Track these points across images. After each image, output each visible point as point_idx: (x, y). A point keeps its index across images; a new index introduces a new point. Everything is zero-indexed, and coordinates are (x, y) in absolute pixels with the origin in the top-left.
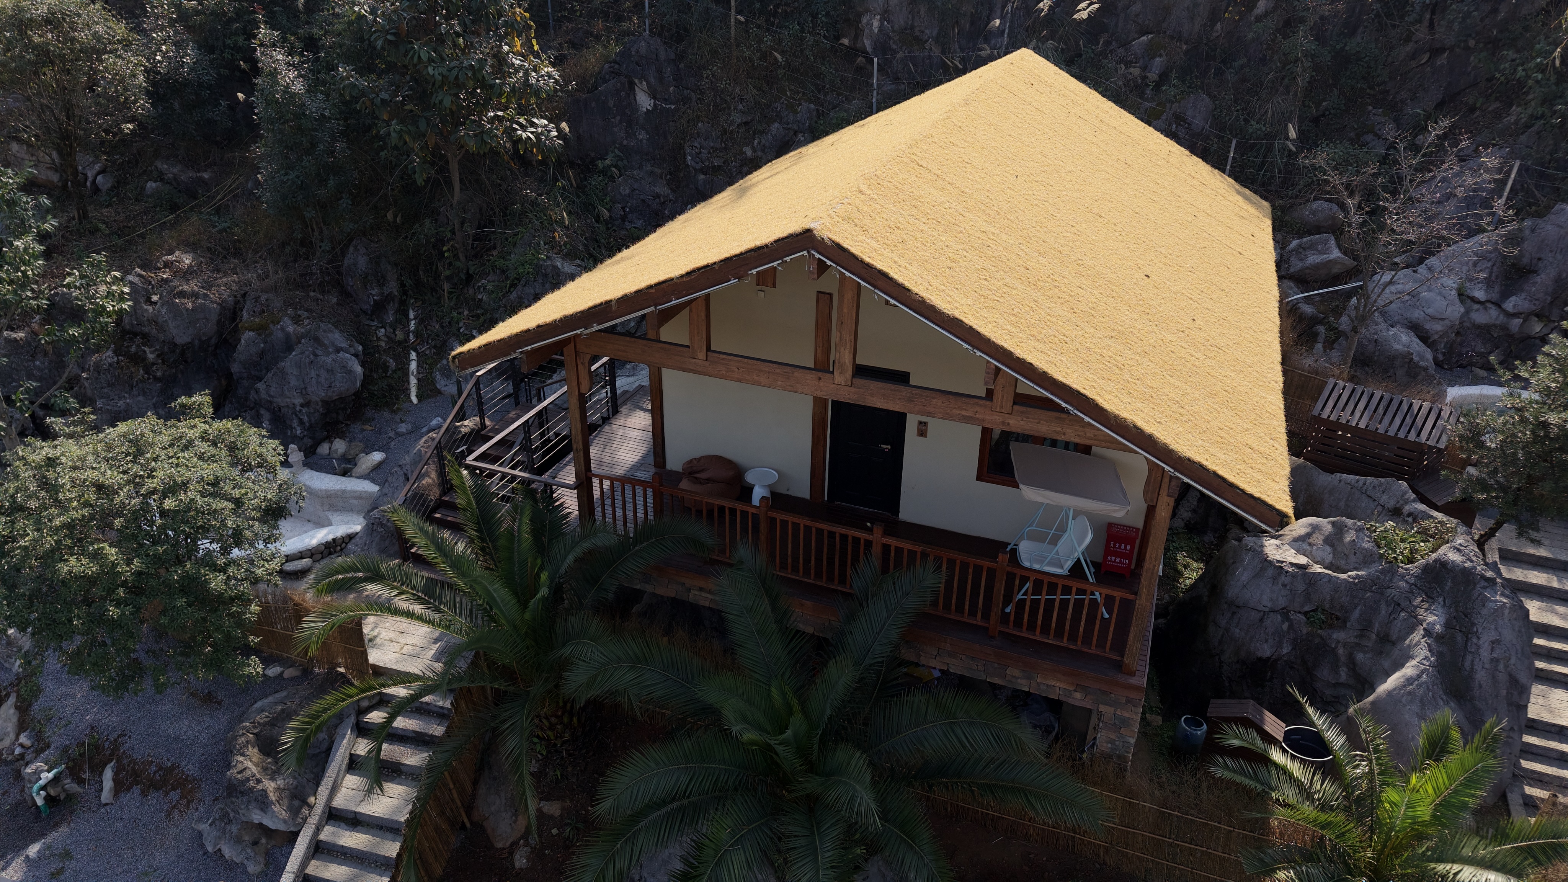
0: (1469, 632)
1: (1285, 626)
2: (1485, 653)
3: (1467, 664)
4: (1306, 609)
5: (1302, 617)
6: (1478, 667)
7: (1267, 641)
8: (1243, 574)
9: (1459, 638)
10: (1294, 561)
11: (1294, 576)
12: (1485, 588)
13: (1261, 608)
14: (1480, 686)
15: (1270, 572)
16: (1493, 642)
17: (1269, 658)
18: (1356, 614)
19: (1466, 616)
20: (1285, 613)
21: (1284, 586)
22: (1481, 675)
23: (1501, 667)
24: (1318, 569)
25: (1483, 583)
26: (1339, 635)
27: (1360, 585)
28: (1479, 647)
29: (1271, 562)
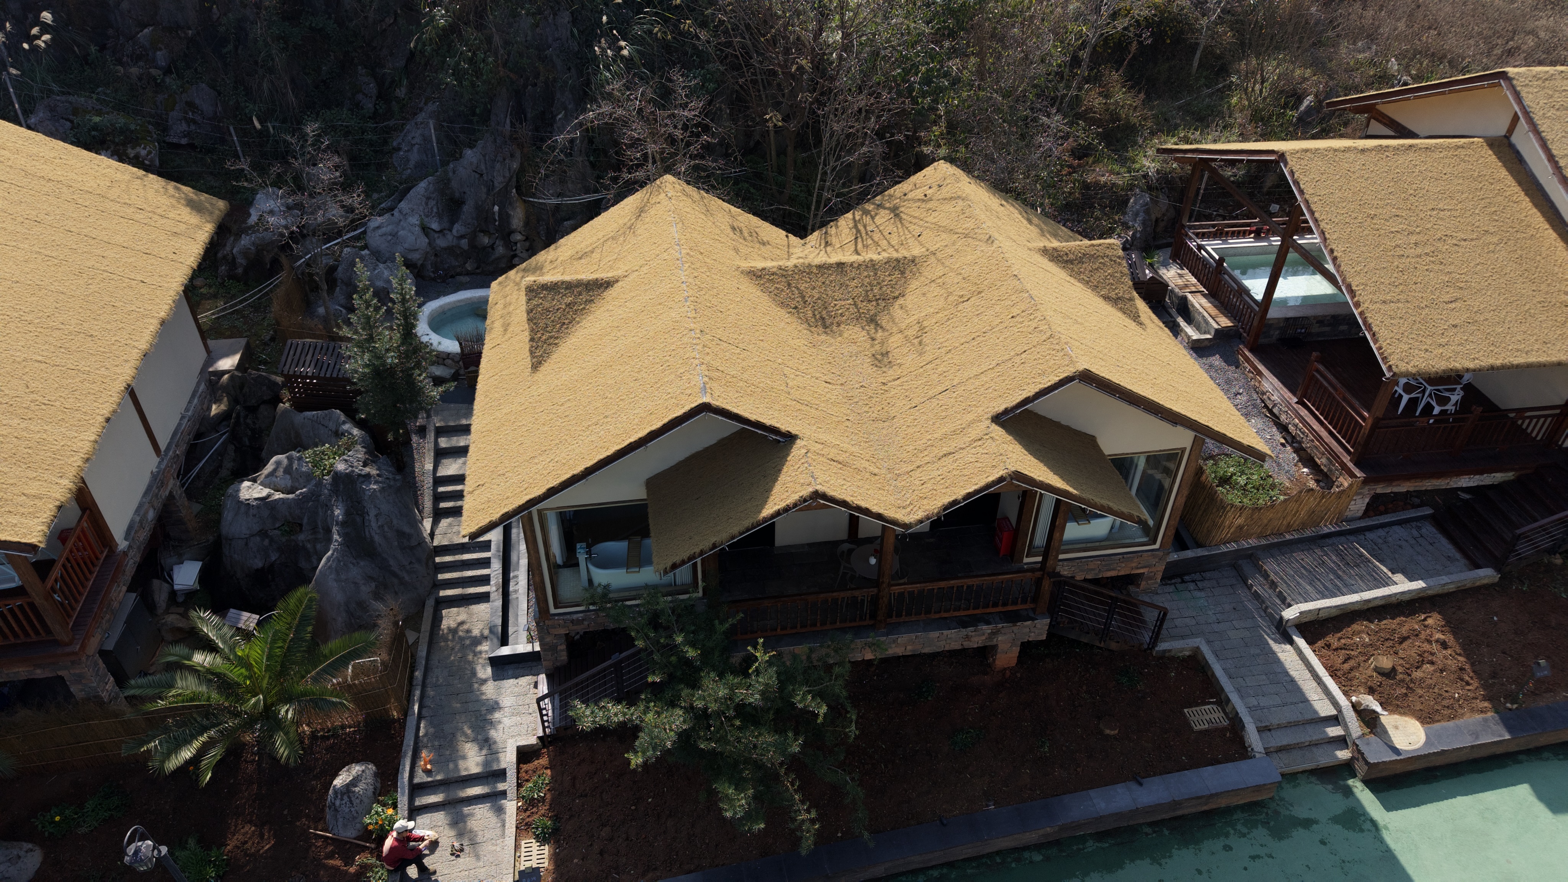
0: (363, 513)
1: (266, 542)
2: (374, 524)
3: (367, 533)
4: (277, 526)
5: (276, 531)
6: (373, 534)
7: (255, 557)
8: (228, 515)
9: (358, 519)
10: (257, 496)
11: (258, 507)
12: (363, 482)
13: (243, 536)
14: (380, 545)
15: (243, 509)
16: (376, 516)
17: (263, 568)
18: (305, 521)
19: (359, 503)
20: (263, 533)
21: (254, 516)
22: (377, 538)
23: (386, 529)
24: (278, 496)
25: (361, 479)
26: (302, 537)
27: (305, 498)
28: (370, 521)
29: (242, 502)
